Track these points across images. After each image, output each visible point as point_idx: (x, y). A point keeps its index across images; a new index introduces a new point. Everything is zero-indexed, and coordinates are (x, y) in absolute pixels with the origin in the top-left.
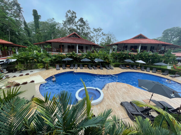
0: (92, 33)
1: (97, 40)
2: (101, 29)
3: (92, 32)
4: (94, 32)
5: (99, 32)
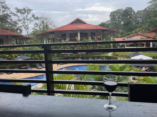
0: (15, 15)
2: (30, 10)
5: (26, 13)
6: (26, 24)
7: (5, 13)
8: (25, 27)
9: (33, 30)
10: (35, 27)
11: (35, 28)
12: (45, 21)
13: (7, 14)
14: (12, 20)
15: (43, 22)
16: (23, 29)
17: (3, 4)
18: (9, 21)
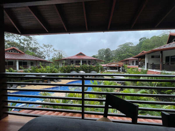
2: (52, 46)
3: (41, 47)
7: (36, 46)
8: (47, 56)
11: (54, 56)
12: (61, 53)
13: (37, 47)
14: (40, 51)
16: (46, 56)
17: (35, 41)
18: (38, 51)
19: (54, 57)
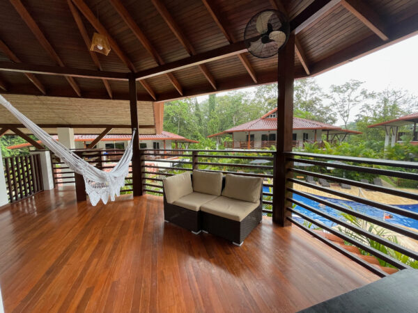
0: (328, 97)
1: (345, 115)
2: (357, 84)
3: (326, 95)
4: (335, 95)
5: (350, 90)
6: (346, 109)
7: (314, 96)
8: (342, 115)
9: (357, 118)
10: (364, 111)
12: (392, 98)
13: (316, 98)
14: (321, 106)
15: (386, 101)
16: (338, 117)
17: (313, 85)
18: (318, 107)
19: (362, 116)
